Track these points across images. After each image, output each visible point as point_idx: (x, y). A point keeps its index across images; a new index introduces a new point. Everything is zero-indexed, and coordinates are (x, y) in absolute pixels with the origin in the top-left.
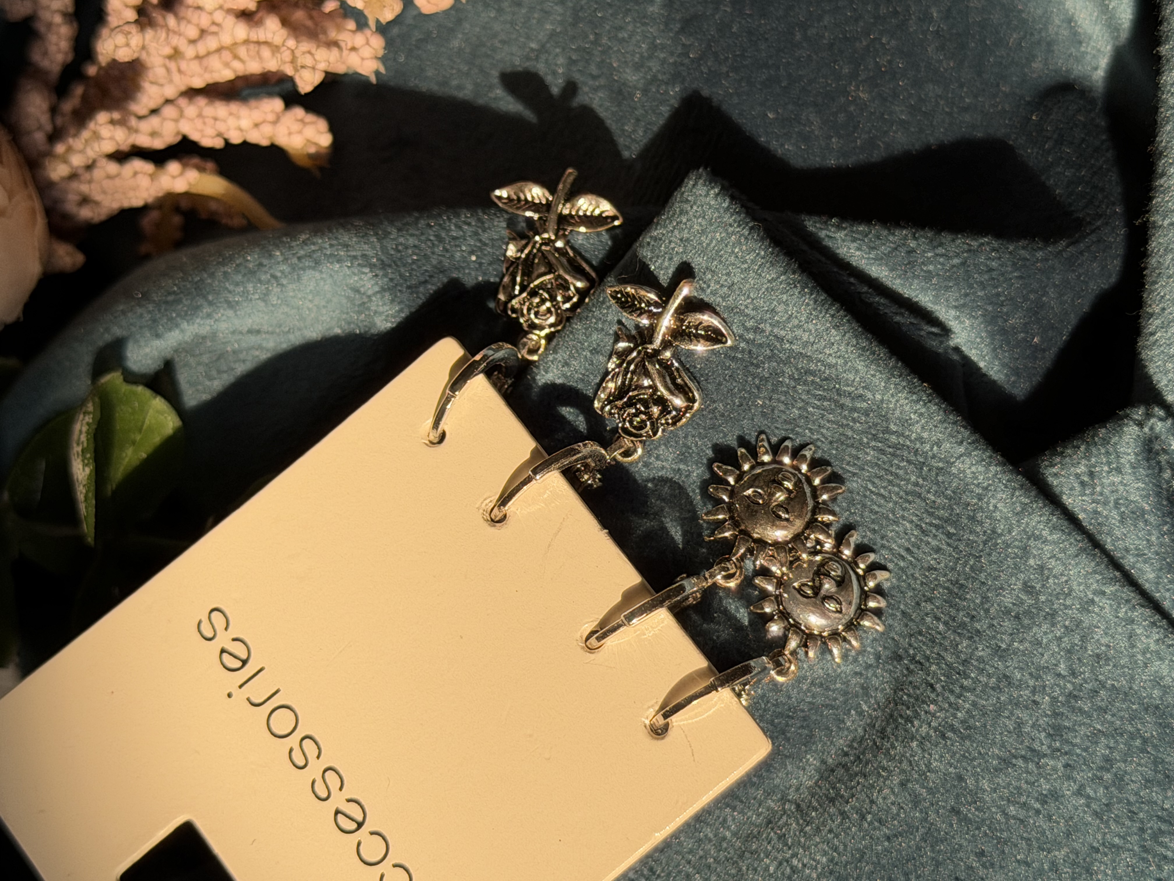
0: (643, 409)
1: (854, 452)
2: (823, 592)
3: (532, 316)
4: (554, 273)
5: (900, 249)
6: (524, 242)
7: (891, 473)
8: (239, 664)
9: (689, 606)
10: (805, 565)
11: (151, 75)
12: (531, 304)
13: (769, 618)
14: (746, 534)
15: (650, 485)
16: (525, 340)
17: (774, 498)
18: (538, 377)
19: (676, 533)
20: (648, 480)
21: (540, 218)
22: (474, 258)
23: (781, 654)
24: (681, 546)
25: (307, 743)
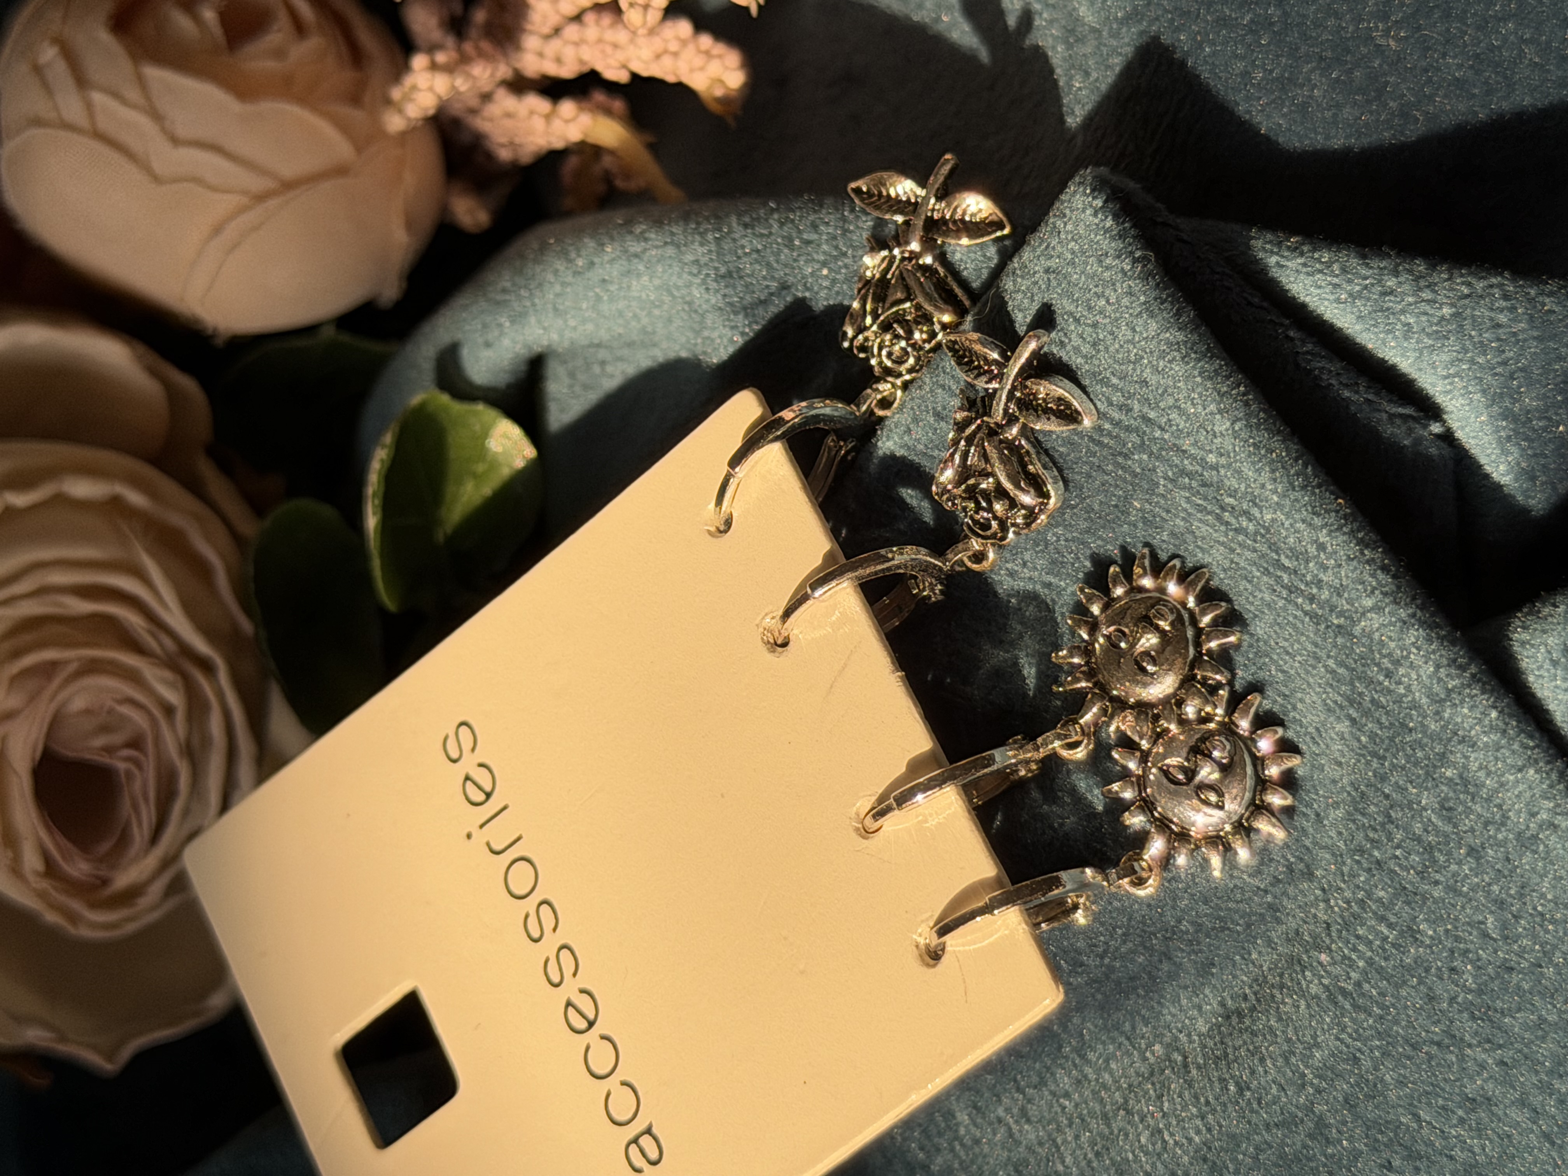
2: (1198, 778)
3: (885, 358)
4: (912, 300)
5: (1373, 288)
8: (481, 797)
12: (883, 341)
13: (1127, 807)
14: (1103, 690)
15: (1012, 601)
17: (1142, 642)
18: (880, 444)
19: (1030, 672)
20: (1012, 594)
21: (905, 222)
22: (825, 272)
23: (1139, 858)
24: (1031, 693)
25: (545, 910)
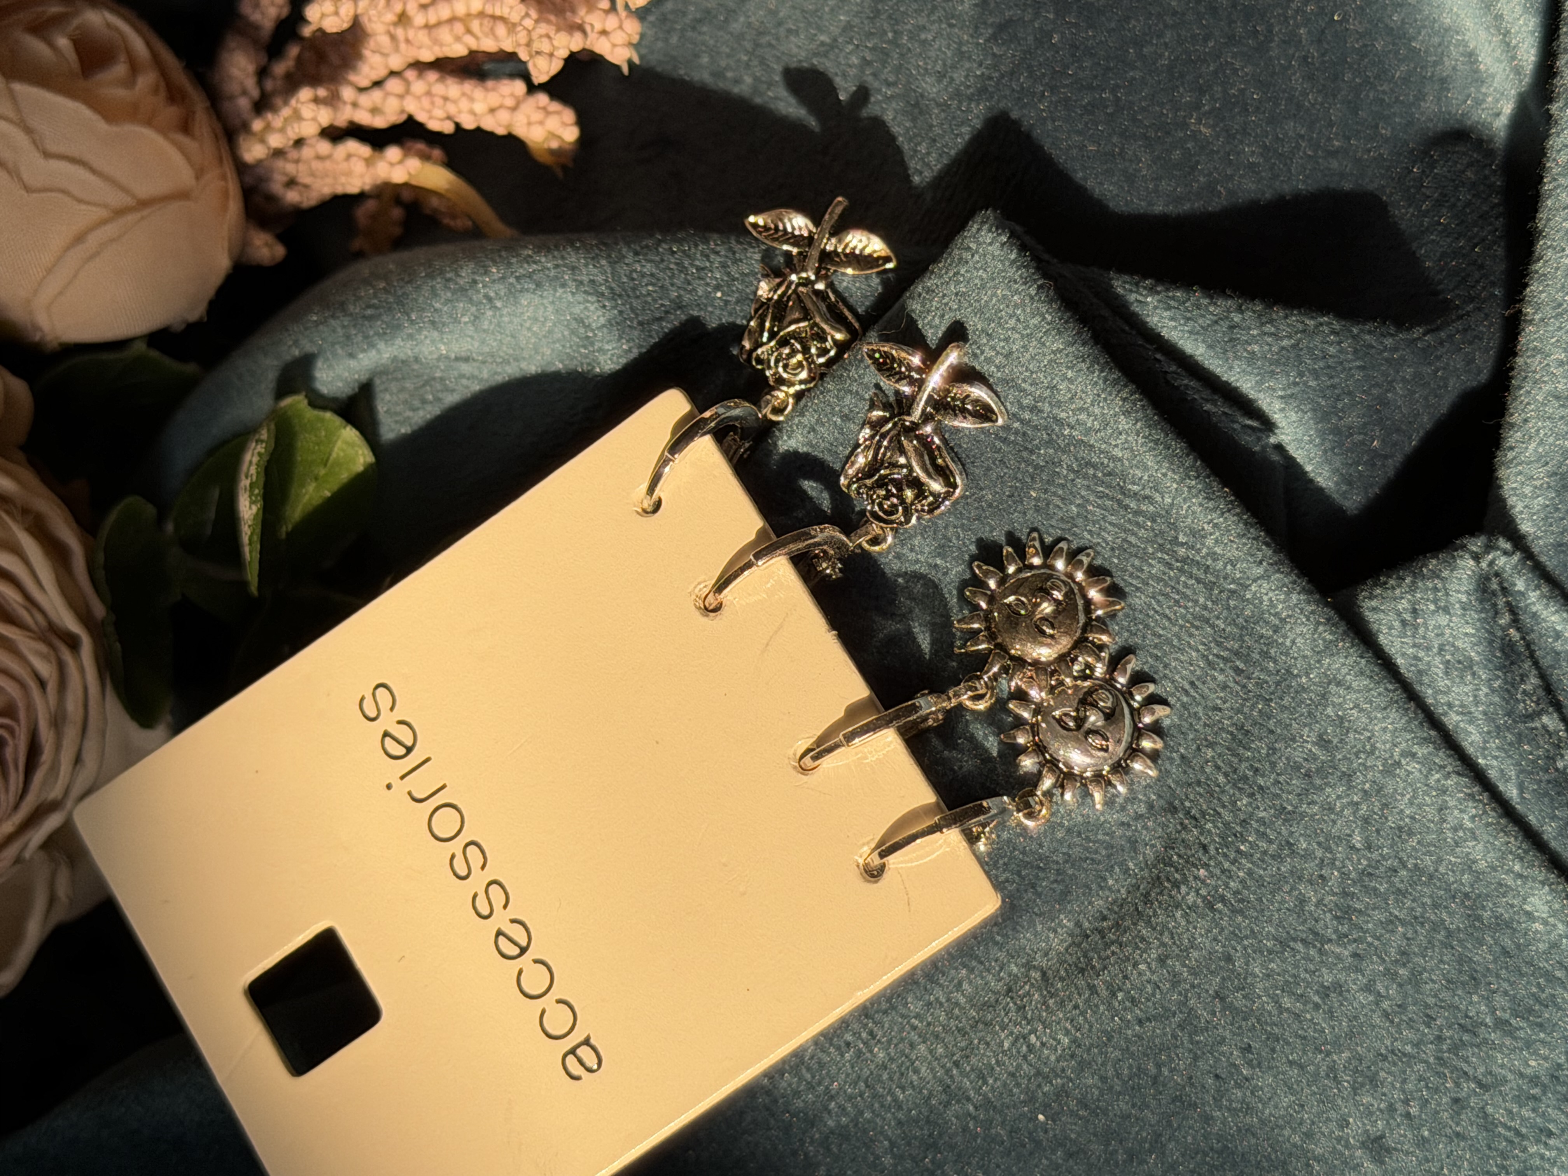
0: (894, 491)
1: (1137, 562)
2: (1087, 725)
3: (781, 370)
4: (809, 320)
5: (1222, 323)
6: (778, 280)
7: (1178, 592)
8: (403, 751)
9: (930, 729)
10: (1070, 692)
11: (372, 43)
12: (780, 354)
13: (1022, 750)
14: (1003, 649)
15: (900, 580)
16: (769, 397)
17: (1040, 609)
18: (780, 443)
19: (925, 641)
20: (899, 575)
21: (800, 253)
22: (719, 294)
23: (1032, 794)
24: (927, 657)
25: (472, 851)
